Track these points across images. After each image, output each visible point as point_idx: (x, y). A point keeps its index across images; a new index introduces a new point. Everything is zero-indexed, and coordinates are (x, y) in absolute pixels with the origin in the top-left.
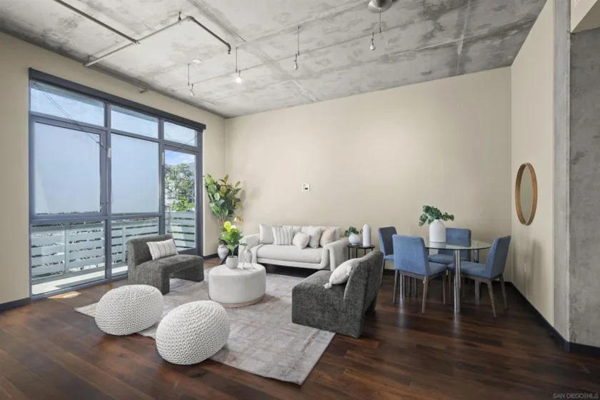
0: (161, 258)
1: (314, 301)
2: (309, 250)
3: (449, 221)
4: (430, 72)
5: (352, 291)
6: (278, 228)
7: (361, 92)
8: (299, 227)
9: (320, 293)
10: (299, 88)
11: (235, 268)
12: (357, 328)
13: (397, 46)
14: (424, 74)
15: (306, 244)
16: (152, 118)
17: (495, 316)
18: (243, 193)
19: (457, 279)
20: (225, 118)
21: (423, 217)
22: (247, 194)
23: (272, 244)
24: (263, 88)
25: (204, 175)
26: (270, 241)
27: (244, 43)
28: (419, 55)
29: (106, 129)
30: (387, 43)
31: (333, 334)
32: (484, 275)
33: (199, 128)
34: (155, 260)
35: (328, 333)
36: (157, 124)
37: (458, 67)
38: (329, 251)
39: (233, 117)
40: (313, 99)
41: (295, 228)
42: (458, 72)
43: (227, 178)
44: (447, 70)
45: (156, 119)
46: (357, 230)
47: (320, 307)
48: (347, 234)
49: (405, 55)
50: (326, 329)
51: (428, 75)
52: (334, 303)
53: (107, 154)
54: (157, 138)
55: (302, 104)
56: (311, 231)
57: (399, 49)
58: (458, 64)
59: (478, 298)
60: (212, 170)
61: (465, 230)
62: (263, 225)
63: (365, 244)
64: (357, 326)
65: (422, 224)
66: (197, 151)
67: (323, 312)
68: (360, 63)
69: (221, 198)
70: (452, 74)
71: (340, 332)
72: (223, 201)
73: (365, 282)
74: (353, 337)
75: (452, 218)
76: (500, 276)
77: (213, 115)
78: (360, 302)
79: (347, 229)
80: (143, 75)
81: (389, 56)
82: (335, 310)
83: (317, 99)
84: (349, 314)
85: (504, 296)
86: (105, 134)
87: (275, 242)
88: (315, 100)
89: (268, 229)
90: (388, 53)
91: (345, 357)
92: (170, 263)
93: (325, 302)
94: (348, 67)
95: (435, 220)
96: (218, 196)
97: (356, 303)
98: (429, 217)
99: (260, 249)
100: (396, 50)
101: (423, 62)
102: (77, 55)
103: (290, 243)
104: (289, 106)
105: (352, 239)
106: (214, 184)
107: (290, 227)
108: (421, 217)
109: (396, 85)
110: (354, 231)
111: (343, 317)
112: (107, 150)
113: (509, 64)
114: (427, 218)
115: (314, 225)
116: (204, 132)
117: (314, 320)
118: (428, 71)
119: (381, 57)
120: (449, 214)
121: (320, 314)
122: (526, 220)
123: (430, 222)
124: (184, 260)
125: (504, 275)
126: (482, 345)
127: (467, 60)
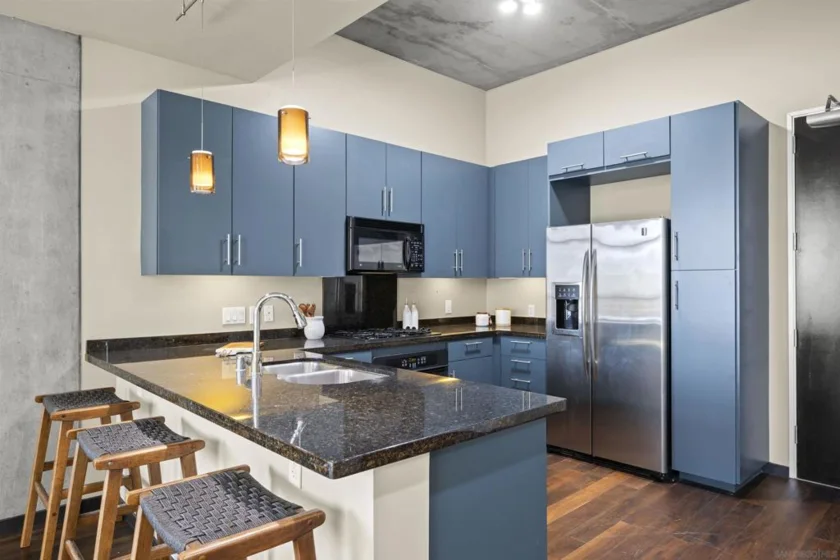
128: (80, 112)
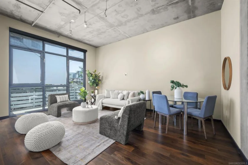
0: (61, 102)
1: (107, 124)
2: (123, 101)
3: (185, 88)
4: (178, 18)
5: (123, 121)
6: (112, 91)
7: (148, 31)
8: (122, 91)
9: (110, 121)
10: (119, 31)
11: (84, 107)
12: (124, 140)
13: (157, 4)
14: (175, 19)
15: (122, 98)
16: (64, 47)
17: (206, 138)
18: (102, 77)
19: (185, 117)
20: (96, 48)
21: (172, 86)
22: (104, 78)
23: (110, 98)
24: (104, 32)
25: (86, 70)
26: (109, 97)
27: (87, 9)
28: (169, 8)
29: (43, 51)
30: (151, 2)
31: (114, 141)
32: (200, 116)
33: (85, 51)
34: (58, 103)
35: (112, 140)
36: (66, 50)
37: (191, 13)
38: (129, 101)
39: (99, 47)
40: (127, 36)
41: (120, 91)
42: (192, 16)
43: (95, 71)
44: (186, 16)
45: (66, 48)
46: (144, 92)
47: (109, 128)
48: (139, 94)
49: (162, 9)
50: (112, 139)
51: (177, 19)
52: (115, 126)
53: (43, 61)
54: (66, 55)
55: (123, 39)
56: (125, 93)
57: (158, 5)
58: (191, 12)
59: (200, 128)
60: (90, 68)
61: (195, 93)
62: (107, 90)
63: (147, 99)
64: (124, 138)
65: (172, 90)
66: (84, 61)
67: (111, 130)
68: (142, 15)
69: (92, 79)
70: (189, 18)
71: (117, 141)
72: (93, 80)
73: (128, 117)
74: (122, 144)
75: (186, 86)
76: (211, 116)
77: (91, 47)
78: (126, 127)
79: (139, 92)
80: (56, 29)
81: (155, 10)
82: (115, 129)
83: (129, 36)
84: (121, 132)
85: (213, 128)
86: (43, 53)
87: (111, 97)
88: (129, 37)
89: (108, 91)
90: (153, 8)
91: (112, 155)
92: (62, 104)
93: (112, 125)
94: (137, 18)
95: (177, 88)
96: (91, 78)
97: (124, 127)
98: (175, 86)
99: (104, 100)
100: (157, 6)
101: (172, 12)
102: (28, 22)
103: (117, 98)
104: (119, 41)
105: (141, 96)
106: (90, 73)
107: (117, 91)
108: (171, 86)
109: (163, 26)
110: (142, 93)
111: (118, 133)
112: (43, 60)
113: (219, 8)
114: (174, 86)
115: (127, 90)
116: (87, 53)
117: (107, 133)
118: (176, 17)
119: (150, 11)
120: (184, 84)
121: (110, 131)
122: (227, 87)
123: (176, 88)
124: (69, 103)
125: (213, 116)
126: (193, 156)
127: (195, 8)
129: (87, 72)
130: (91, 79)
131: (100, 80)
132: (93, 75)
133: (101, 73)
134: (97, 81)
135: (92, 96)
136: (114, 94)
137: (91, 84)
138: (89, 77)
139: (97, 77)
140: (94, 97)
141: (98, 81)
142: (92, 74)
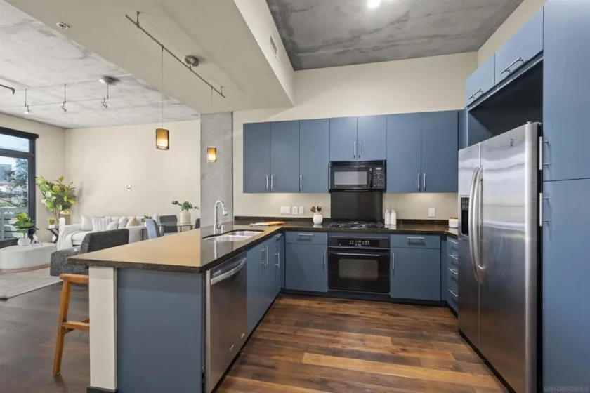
6: (97, 219)
18: (80, 191)
20: (64, 129)
23: (91, 230)
25: (36, 176)
26: (90, 228)
33: (32, 137)
41: (113, 218)
43: (61, 179)
48: (143, 221)
60: (44, 171)
62: (85, 216)
66: (30, 157)
69: (53, 195)
72: (54, 198)
77: (49, 127)
87: (94, 230)
89: (89, 219)
96: (49, 194)
106: (48, 183)
107: (109, 217)
115: (124, 216)
116: (38, 141)
128: (232, 138)
129: (39, 181)
130: (50, 196)
131: (74, 197)
132: (54, 187)
133: (75, 183)
134: (65, 199)
135: (51, 230)
136: (100, 223)
137: (49, 205)
138: (45, 191)
139: (66, 191)
140: (55, 231)
141: (69, 198)
142: (54, 185)
